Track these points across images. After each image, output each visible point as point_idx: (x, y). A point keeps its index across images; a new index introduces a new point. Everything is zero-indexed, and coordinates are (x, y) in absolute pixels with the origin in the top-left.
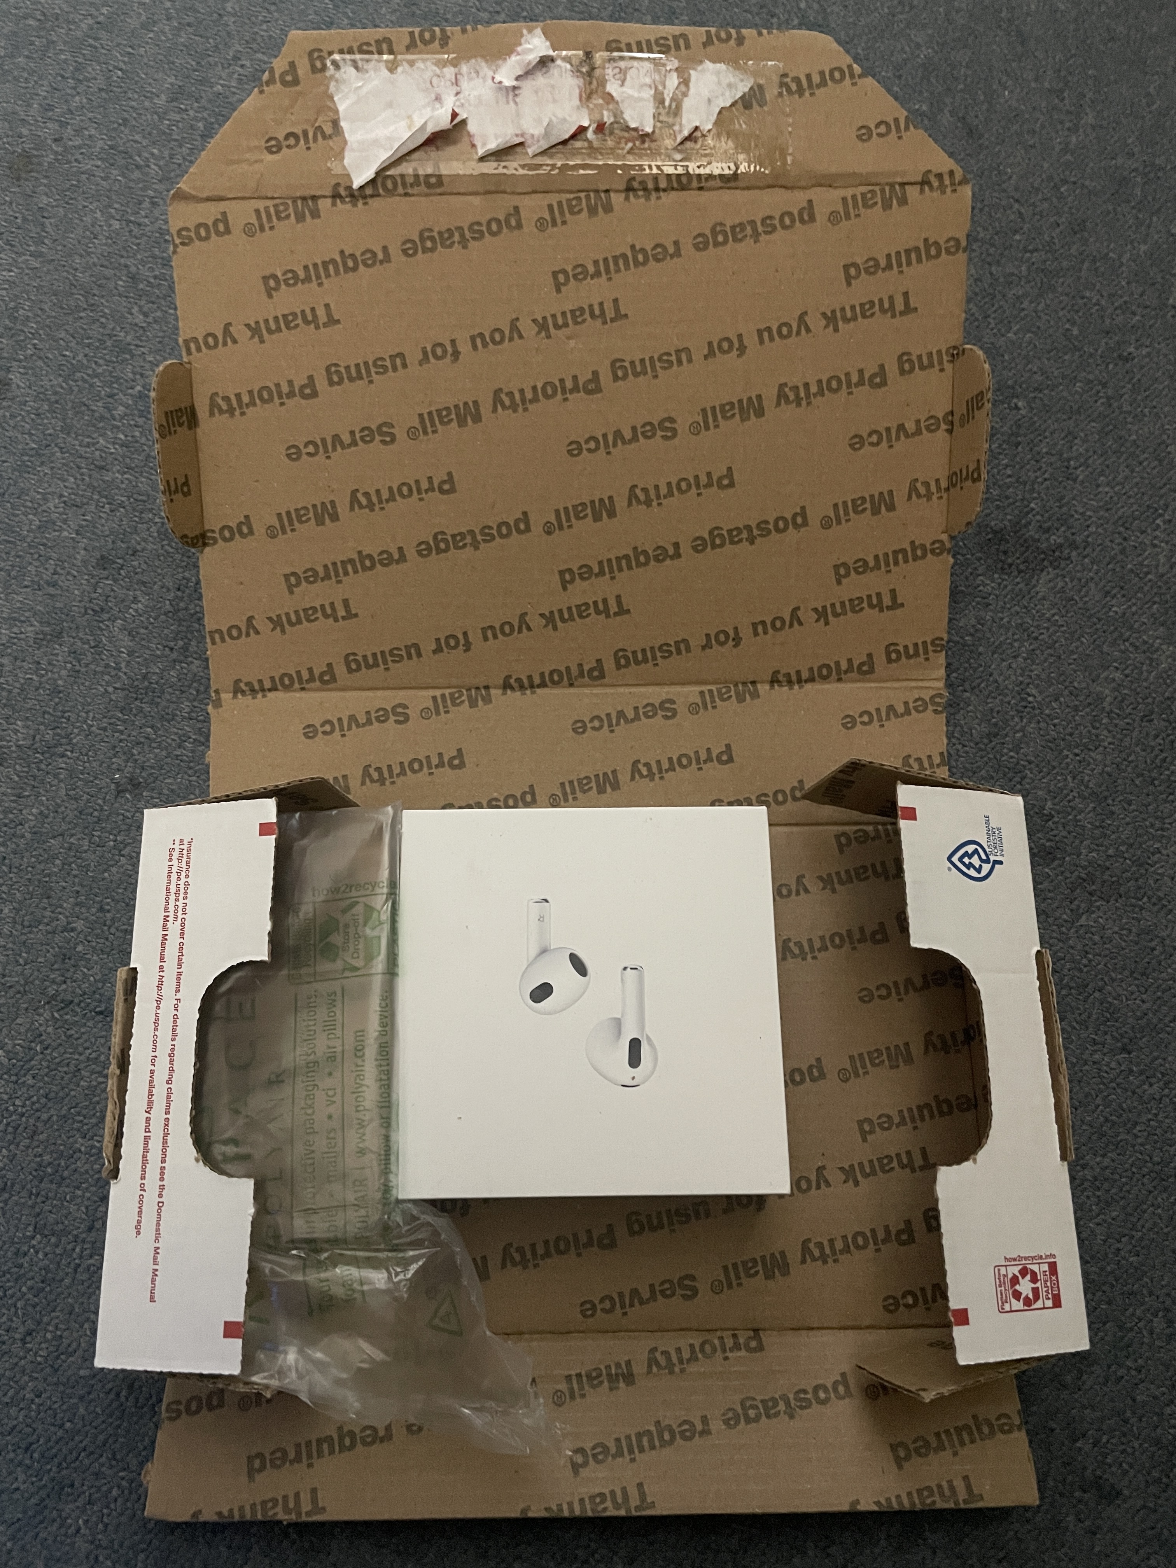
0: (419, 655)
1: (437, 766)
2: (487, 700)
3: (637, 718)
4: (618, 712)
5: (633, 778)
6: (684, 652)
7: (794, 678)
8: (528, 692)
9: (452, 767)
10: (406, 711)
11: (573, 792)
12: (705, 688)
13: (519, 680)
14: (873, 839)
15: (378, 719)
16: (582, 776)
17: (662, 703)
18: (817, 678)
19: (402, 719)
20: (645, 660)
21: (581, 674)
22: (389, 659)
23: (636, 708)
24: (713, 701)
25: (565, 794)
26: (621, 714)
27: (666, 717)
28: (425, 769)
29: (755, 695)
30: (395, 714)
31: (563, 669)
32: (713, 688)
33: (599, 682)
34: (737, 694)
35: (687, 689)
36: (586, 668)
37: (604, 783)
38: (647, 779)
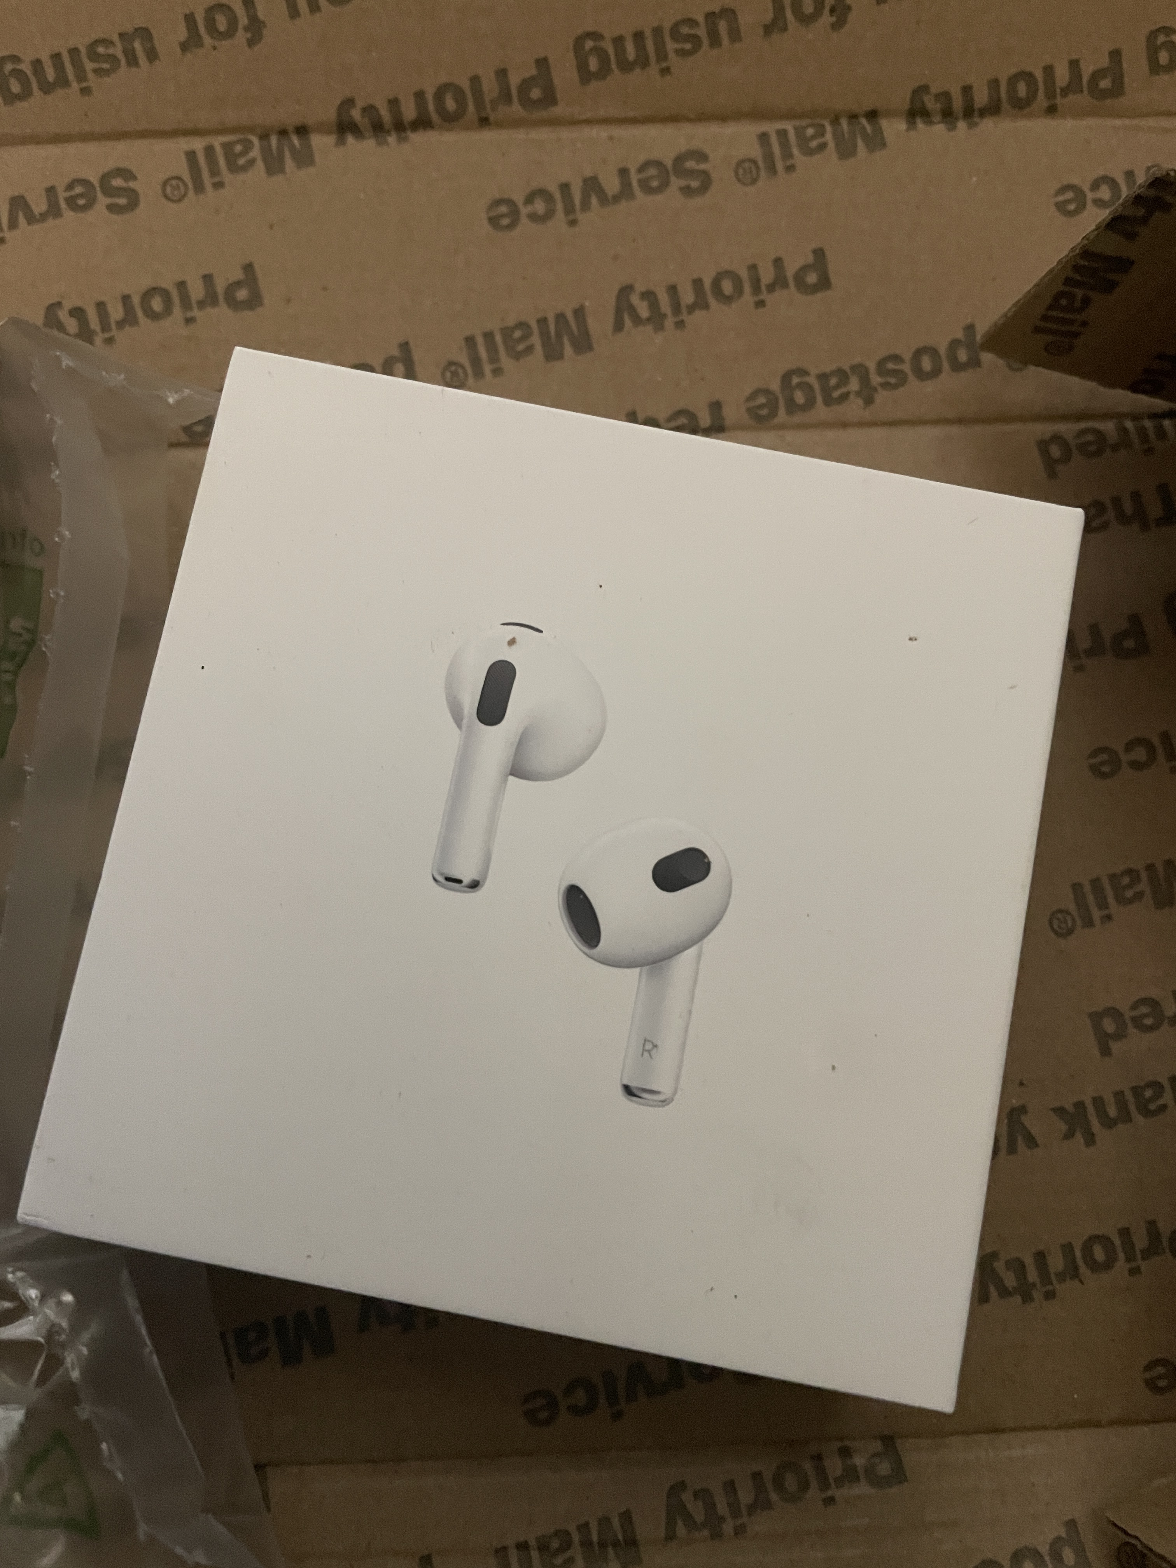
0: (152, 55)
1: (201, 304)
2: (305, 159)
3: (626, 192)
4: (585, 181)
5: (619, 327)
6: (725, 41)
7: (958, 103)
8: (392, 139)
9: (234, 304)
10: (132, 184)
11: (494, 358)
12: (771, 127)
13: (369, 110)
14: (1115, 448)
15: (71, 202)
16: (511, 322)
17: (679, 160)
18: (1005, 105)
19: (122, 201)
20: (643, 62)
21: (505, 96)
22: (89, 66)
23: (623, 172)
24: (787, 154)
25: (476, 362)
26: (592, 185)
27: (687, 191)
28: (177, 310)
29: (877, 142)
30: (109, 191)
31: (465, 85)
32: (789, 126)
33: (544, 114)
34: (838, 138)
35: (730, 129)
36: (514, 80)
37: (559, 335)
38: (649, 329)
